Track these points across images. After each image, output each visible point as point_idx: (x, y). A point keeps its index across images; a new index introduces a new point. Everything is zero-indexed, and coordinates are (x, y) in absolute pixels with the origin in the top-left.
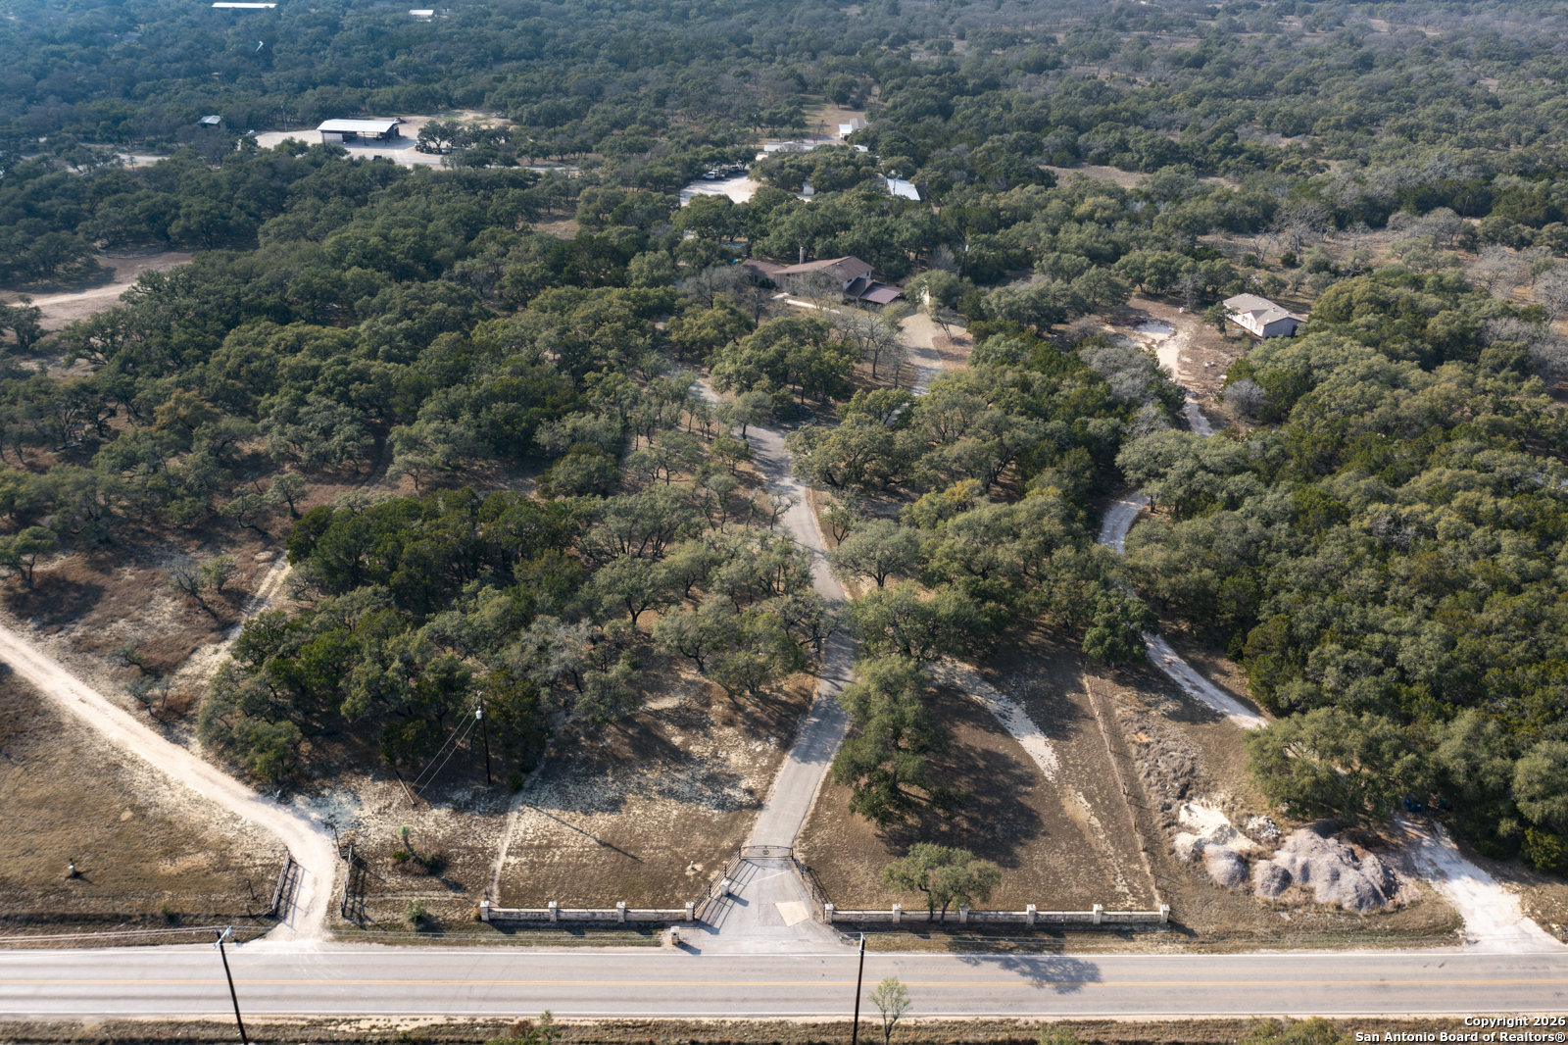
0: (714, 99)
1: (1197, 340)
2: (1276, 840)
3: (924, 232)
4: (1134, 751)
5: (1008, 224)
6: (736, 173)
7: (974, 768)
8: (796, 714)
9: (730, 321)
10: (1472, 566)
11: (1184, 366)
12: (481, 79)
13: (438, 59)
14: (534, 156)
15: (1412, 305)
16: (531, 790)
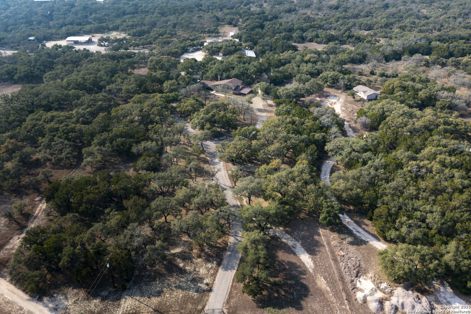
0: (191, 25)
1: (346, 101)
2: (391, 292)
3: (258, 69)
4: (339, 259)
5: (284, 64)
6: (198, 50)
7: (285, 269)
8: (222, 251)
9: (196, 104)
10: (446, 184)
11: (343, 111)
12: (118, 21)
13: (105, 15)
14: (134, 47)
15: (413, 87)
16: (129, 289)
